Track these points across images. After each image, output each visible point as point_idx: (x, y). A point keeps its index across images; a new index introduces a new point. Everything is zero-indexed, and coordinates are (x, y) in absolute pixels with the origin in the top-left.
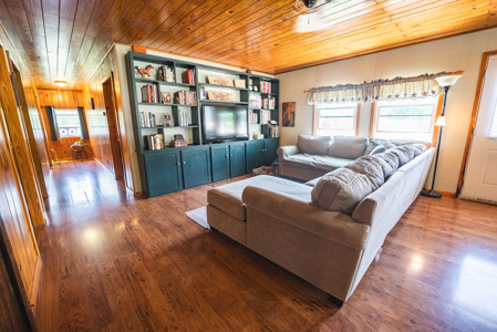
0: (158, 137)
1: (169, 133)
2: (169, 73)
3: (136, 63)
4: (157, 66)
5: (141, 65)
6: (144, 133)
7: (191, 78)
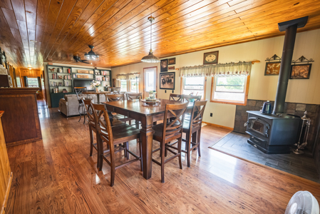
0: (57, 89)
1: (61, 88)
2: (61, 70)
3: (49, 67)
4: (56, 68)
5: (51, 68)
6: (51, 88)
7: (70, 71)
